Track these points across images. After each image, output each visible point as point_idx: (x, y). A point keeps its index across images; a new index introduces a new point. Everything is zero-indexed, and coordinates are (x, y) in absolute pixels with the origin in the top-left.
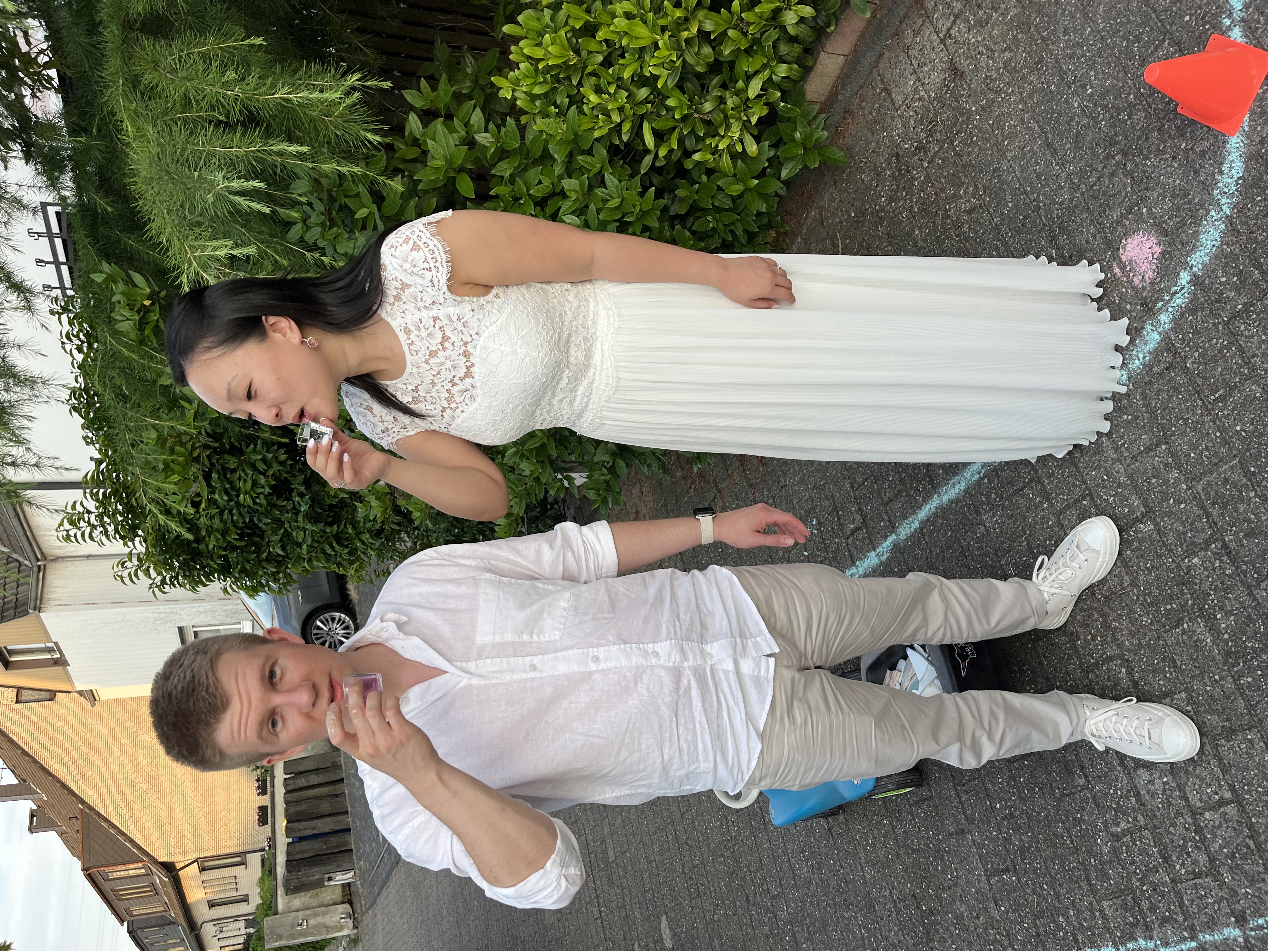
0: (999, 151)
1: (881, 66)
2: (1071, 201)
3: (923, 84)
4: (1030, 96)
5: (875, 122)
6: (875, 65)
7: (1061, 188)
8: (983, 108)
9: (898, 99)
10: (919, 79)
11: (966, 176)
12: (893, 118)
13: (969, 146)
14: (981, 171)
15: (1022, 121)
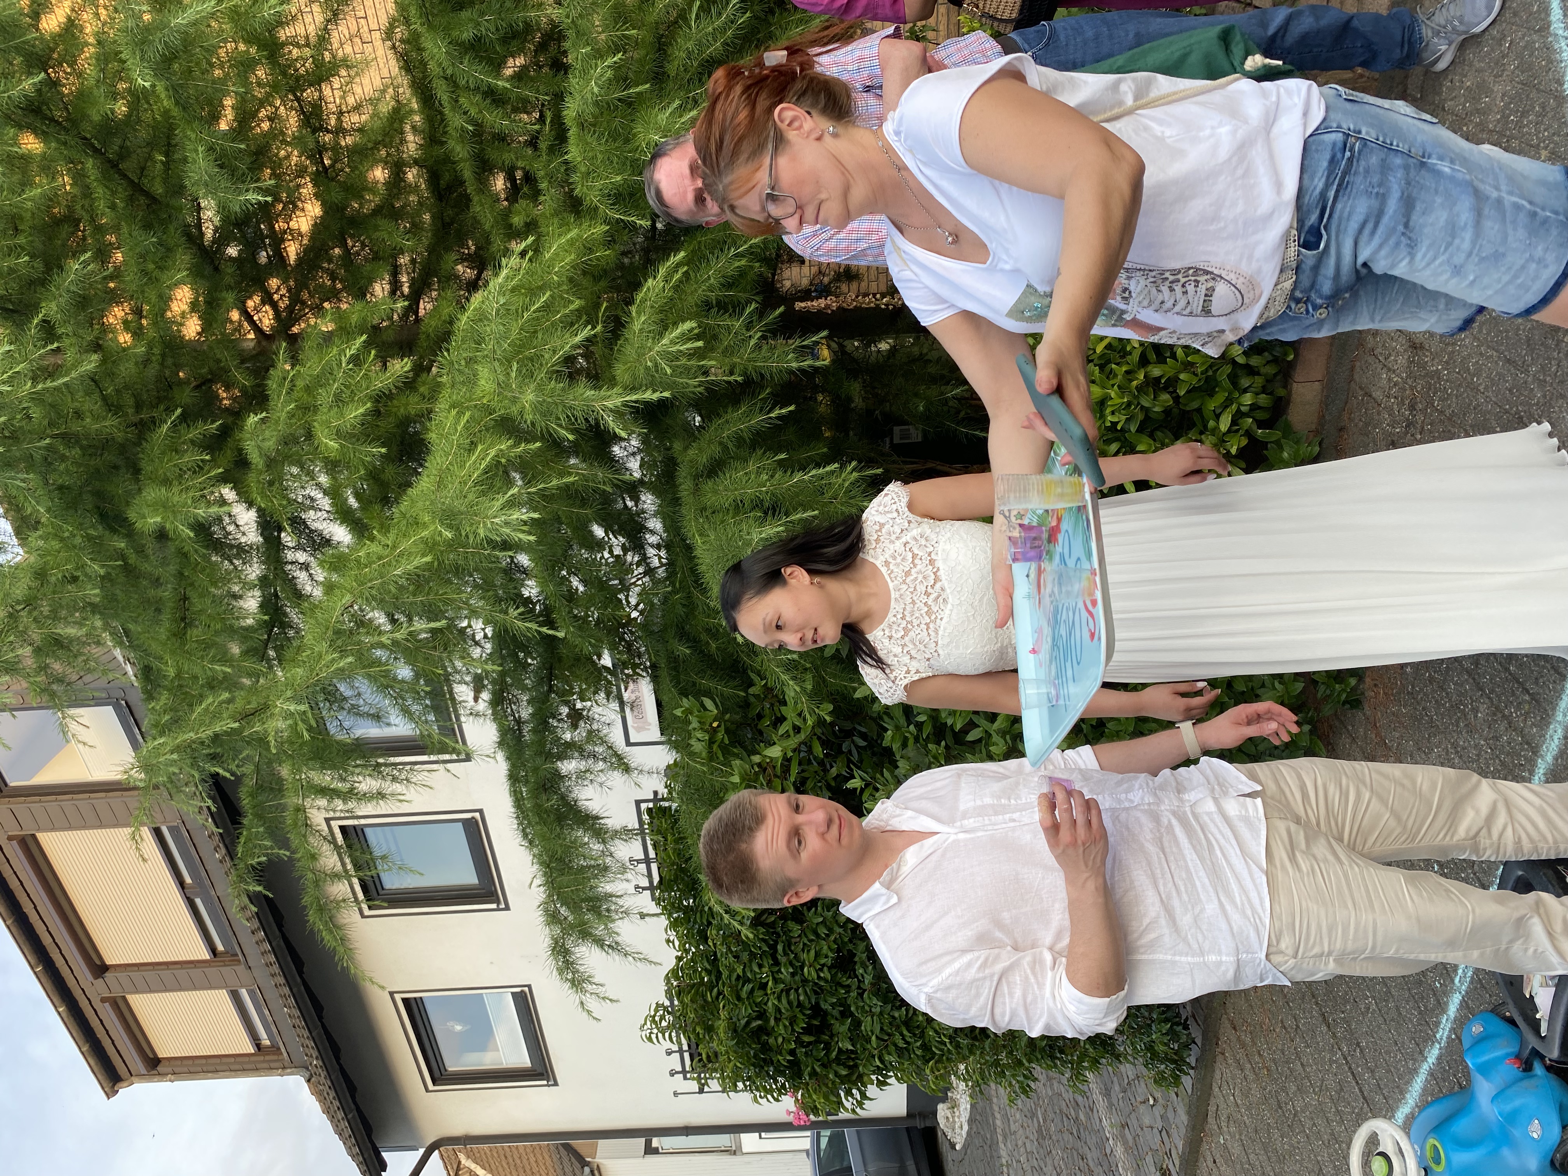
0: (1472, 389)
1: (1356, 377)
2: (1544, 396)
3: (1394, 371)
4: (1480, 331)
5: (1367, 424)
6: (1351, 380)
7: (1532, 389)
8: (1447, 362)
9: (1378, 394)
10: (1389, 370)
11: (1454, 427)
12: (1379, 413)
13: (1447, 399)
14: (1465, 414)
15: (1481, 354)
